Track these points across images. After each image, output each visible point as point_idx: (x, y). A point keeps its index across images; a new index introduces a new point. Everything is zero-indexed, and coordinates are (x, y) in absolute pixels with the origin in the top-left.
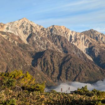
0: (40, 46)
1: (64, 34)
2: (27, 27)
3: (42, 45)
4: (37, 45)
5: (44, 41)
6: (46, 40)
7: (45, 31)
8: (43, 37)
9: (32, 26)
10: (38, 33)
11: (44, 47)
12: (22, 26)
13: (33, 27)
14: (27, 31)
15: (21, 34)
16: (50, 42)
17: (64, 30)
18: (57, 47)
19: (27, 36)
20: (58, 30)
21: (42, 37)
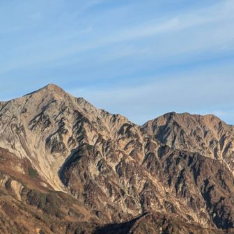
0: (113, 198)
1: (216, 150)
2: (62, 124)
3: (123, 193)
4: (102, 194)
5: (132, 180)
6: (142, 175)
7: (136, 136)
8: (127, 161)
9: (80, 119)
10: (107, 144)
11: (130, 203)
12: (41, 119)
13: (87, 121)
14: (61, 138)
15: (38, 151)
16: (155, 181)
17: (215, 132)
18: (185, 202)
19: (61, 160)
20: (188, 133)
21: (123, 160)
